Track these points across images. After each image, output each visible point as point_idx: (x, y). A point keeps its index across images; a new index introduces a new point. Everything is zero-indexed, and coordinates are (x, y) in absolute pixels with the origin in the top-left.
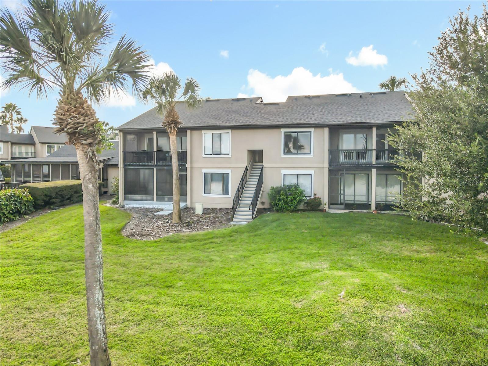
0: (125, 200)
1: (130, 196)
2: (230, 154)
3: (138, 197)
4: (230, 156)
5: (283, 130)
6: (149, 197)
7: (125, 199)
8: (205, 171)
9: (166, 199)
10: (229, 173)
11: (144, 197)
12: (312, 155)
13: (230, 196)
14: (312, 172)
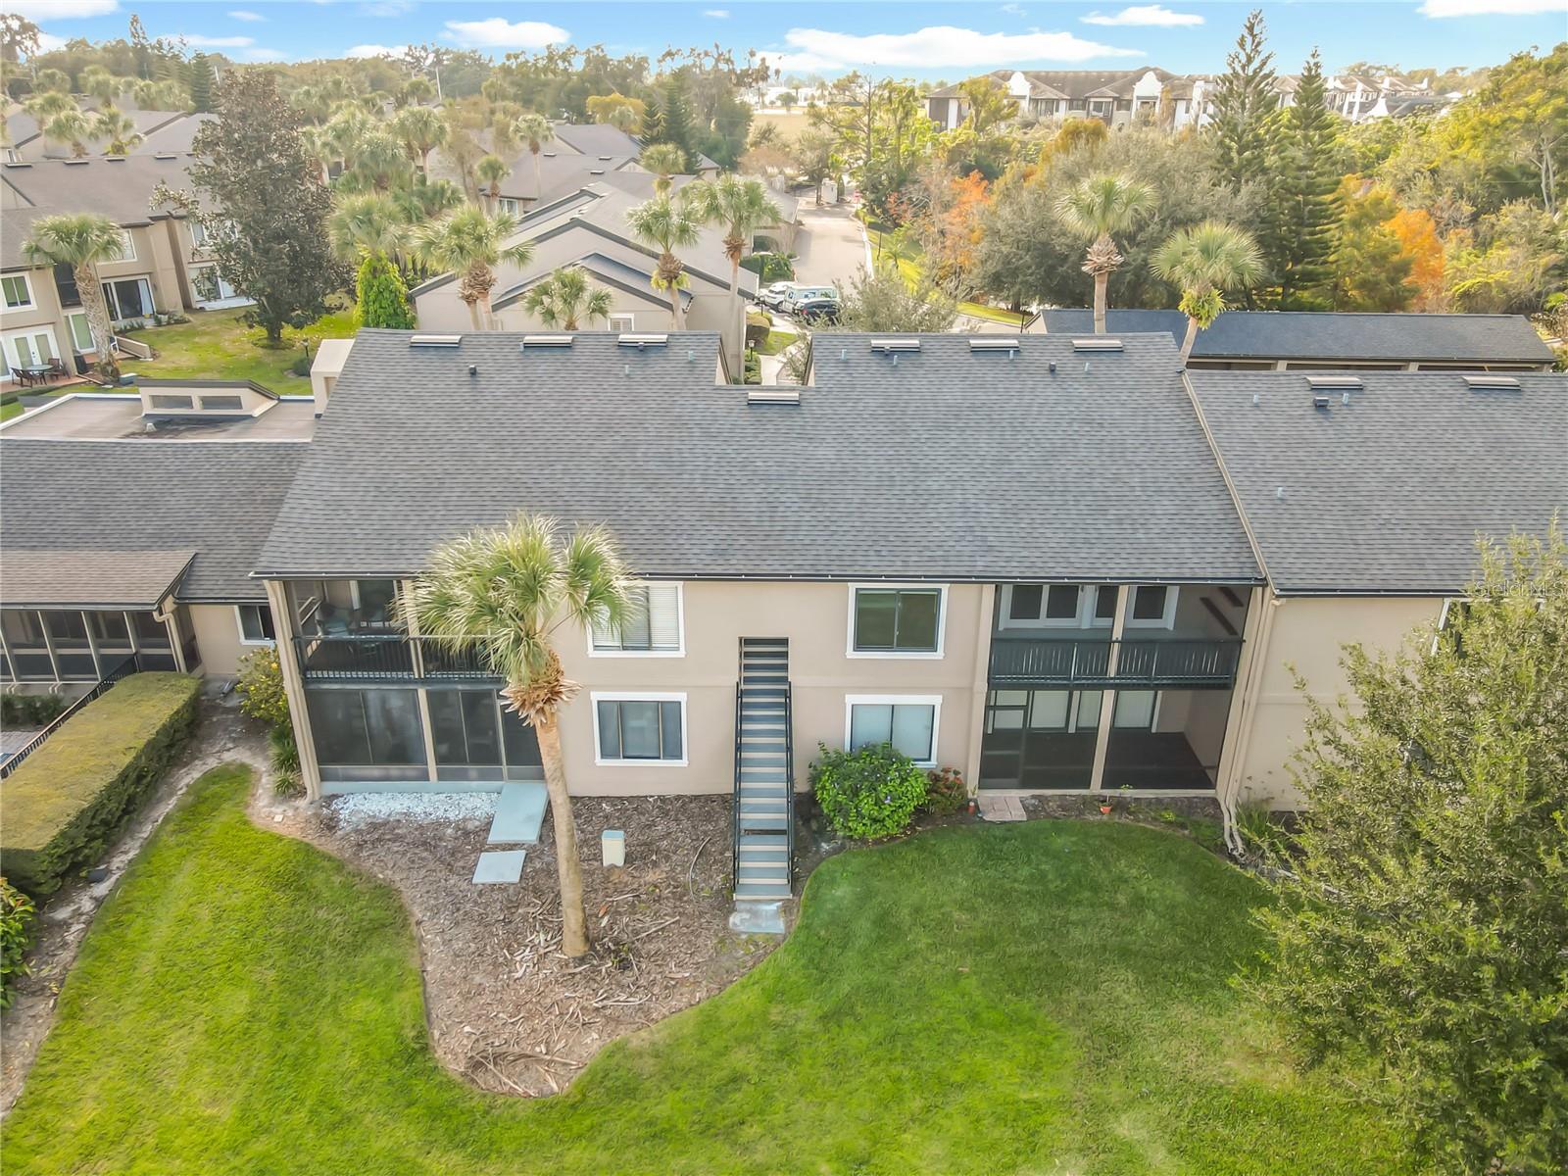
0: (322, 780)
1: (339, 768)
2: (682, 648)
3: (375, 770)
4: (681, 654)
5: (852, 587)
6: (409, 769)
7: (323, 776)
8: (596, 696)
10: (680, 703)
11: (394, 770)
12: (939, 654)
13: (684, 762)
14: (937, 700)
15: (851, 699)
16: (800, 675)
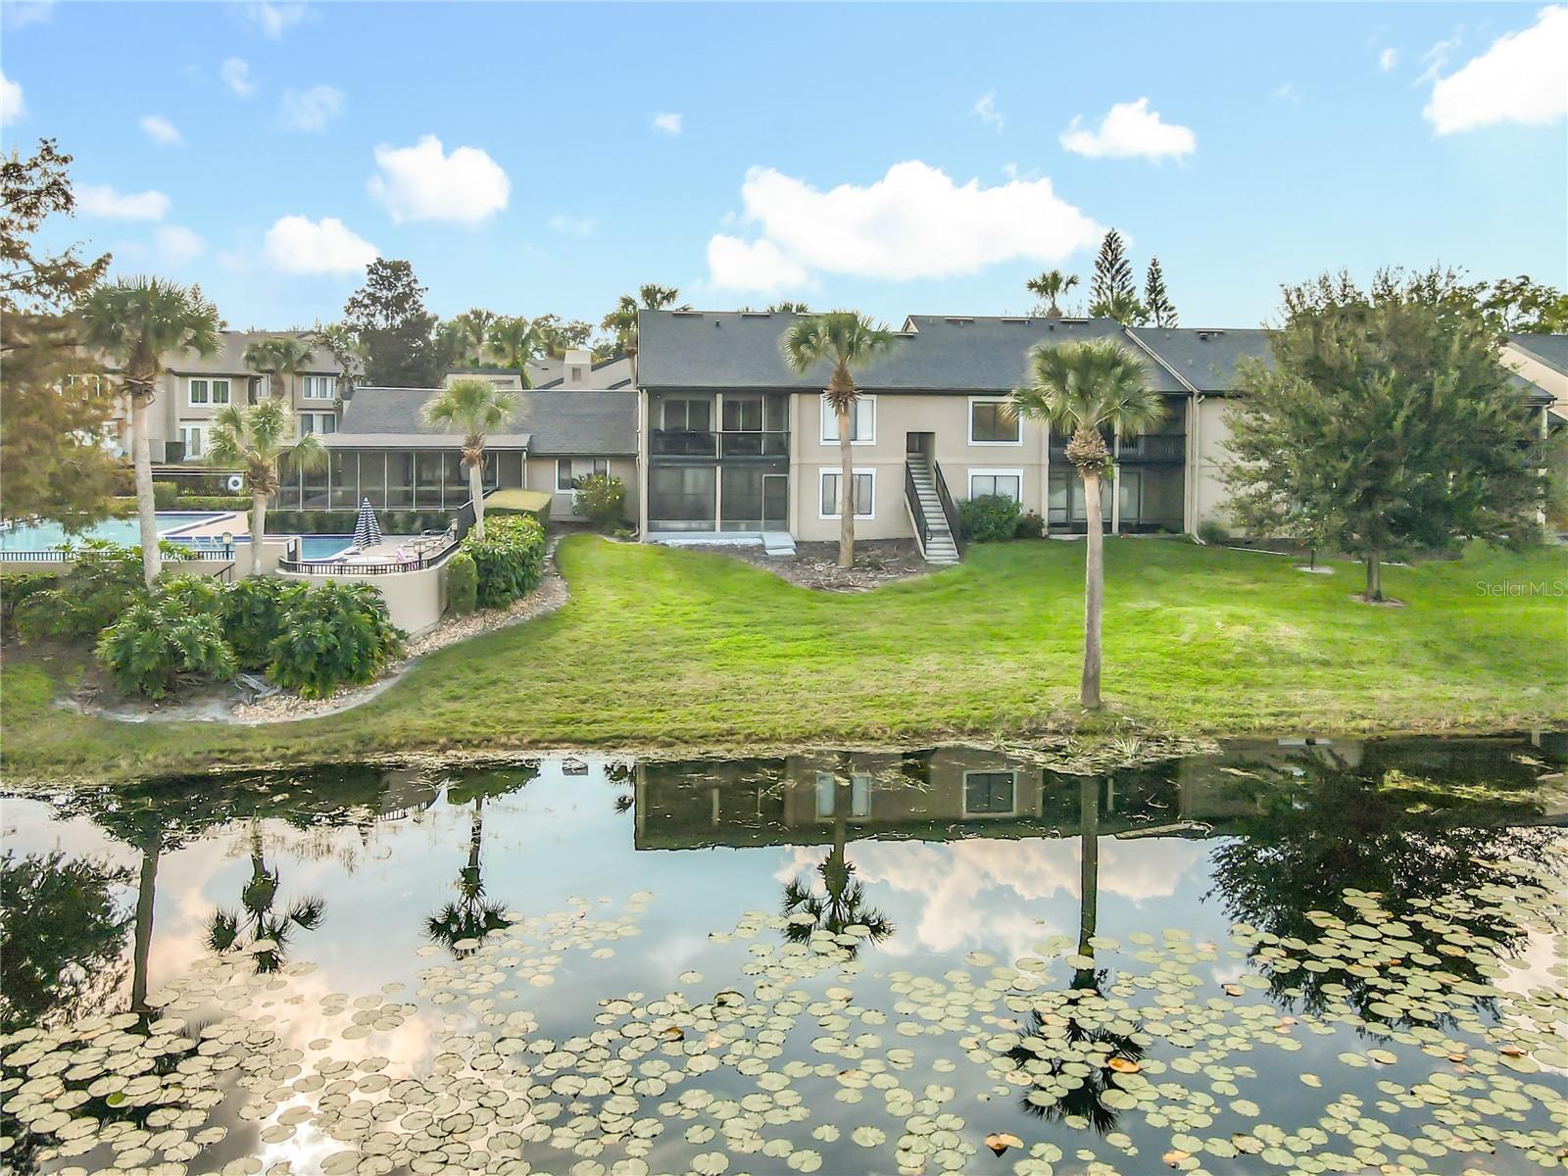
0: (649, 531)
1: (662, 523)
2: (874, 439)
3: (681, 525)
4: (874, 443)
5: (972, 399)
6: (705, 524)
7: (650, 529)
8: (823, 471)
9: (743, 527)
10: (871, 475)
11: (694, 524)
12: (1020, 443)
13: (872, 517)
14: (1020, 472)
15: (972, 472)
16: (940, 455)
